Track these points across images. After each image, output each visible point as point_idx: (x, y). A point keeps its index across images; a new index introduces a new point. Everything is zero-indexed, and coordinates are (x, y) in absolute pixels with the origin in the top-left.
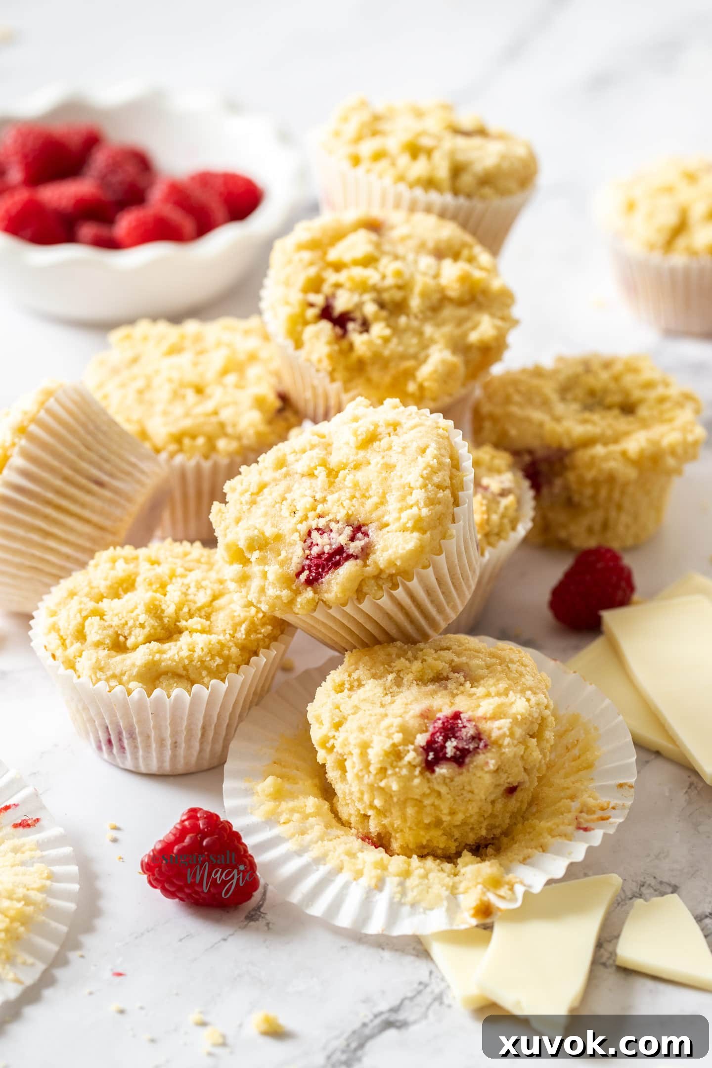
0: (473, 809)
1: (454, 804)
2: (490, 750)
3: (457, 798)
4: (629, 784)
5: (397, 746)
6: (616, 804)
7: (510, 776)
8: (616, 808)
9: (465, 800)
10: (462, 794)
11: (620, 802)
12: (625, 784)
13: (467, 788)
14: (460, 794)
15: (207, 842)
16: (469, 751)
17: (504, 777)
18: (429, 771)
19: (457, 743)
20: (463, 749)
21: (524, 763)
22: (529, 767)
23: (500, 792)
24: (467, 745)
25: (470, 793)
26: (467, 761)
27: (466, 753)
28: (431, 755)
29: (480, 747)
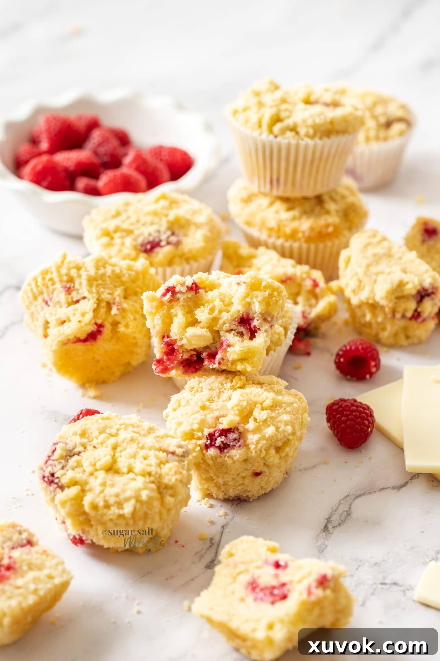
0: (228, 478)
1: (217, 472)
2: (241, 449)
3: (219, 469)
5: (194, 431)
7: (254, 466)
9: (223, 471)
10: (222, 468)
13: (224, 466)
16: (229, 446)
17: (250, 466)
18: (205, 450)
19: (224, 440)
20: (226, 444)
21: (265, 461)
22: (269, 464)
23: (249, 473)
24: (230, 442)
25: (226, 469)
26: (226, 451)
27: (227, 446)
28: (209, 441)
29: (237, 445)
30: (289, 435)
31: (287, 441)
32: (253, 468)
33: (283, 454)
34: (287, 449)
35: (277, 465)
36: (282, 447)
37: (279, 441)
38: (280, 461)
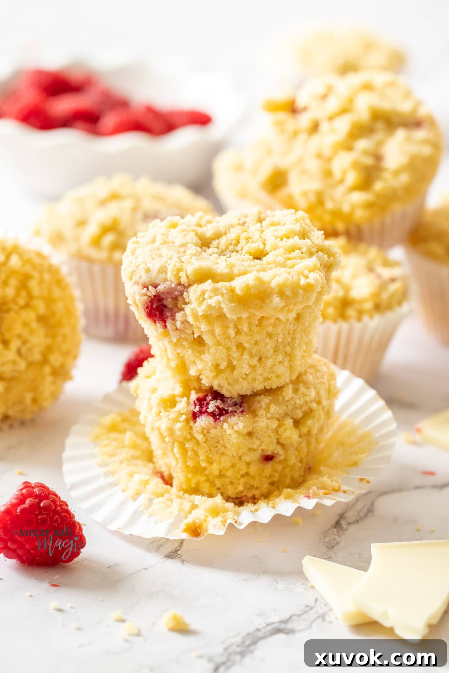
0: (226, 462)
1: (209, 454)
2: (245, 415)
3: (212, 449)
4: (367, 479)
6: (349, 490)
7: (262, 443)
8: (346, 493)
9: (219, 452)
10: (217, 447)
11: (351, 489)
12: (365, 479)
13: (221, 442)
14: (215, 446)
15: (44, 503)
16: (227, 412)
17: (257, 443)
18: (192, 420)
19: (220, 404)
20: (223, 409)
21: (278, 436)
22: (285, 443)
23: (255, 456)
24: (228, 407)
25: (223, 447)
26: (222, 418)
27: (224, 412)
28: (198, 407)
29: (238, 411)
30: (312, 401)
31: (309, 412)
32: (262, 447)
33: (304, 430)
34: (310, 422)
35: (295, 444)
36: (302, 420)
37: (297, 408)
38: (300, 440)
